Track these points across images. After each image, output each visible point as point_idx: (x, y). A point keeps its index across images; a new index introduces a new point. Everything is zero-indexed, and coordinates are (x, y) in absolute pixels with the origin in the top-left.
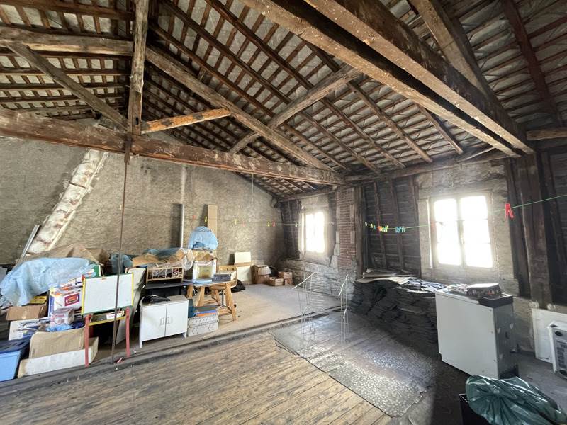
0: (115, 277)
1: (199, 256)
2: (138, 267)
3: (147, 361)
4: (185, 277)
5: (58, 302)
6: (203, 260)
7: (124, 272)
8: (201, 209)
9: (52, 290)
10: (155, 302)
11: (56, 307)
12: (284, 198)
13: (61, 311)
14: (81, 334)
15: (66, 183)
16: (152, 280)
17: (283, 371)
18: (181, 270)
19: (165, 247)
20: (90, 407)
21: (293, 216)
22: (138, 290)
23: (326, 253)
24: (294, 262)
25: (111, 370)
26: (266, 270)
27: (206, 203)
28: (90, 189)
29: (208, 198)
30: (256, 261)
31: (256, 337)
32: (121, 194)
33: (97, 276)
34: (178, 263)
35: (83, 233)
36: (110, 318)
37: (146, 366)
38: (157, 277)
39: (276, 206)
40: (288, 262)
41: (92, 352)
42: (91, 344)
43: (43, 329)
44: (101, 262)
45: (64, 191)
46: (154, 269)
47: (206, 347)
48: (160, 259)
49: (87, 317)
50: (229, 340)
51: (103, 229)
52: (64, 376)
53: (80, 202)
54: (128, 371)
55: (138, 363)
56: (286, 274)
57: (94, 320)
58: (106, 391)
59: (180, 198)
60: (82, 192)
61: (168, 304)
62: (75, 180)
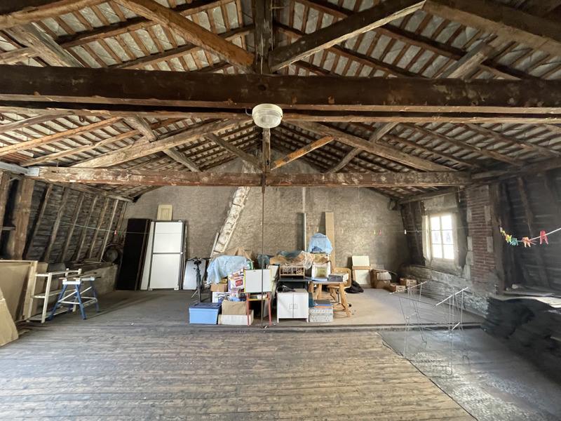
0: (260, 271)
1: (316, 259)
2: (274, 265)
3: (281, 332)
4: (306, 275)
5: (233, 283)
6: (319, 262)
7: (265, 268)
8: (320, 216)
9: (230, 276)
10: (286, 291)
11: (232, 287)
12: (403, 200)
13: (234, 289)
14: (244, 306)
15: (230, 203)
16: (284, 275)
17: (383, 364)
18: (303, 269)
19: (293, 249)
20: (252, 348)
21: (415, 219)
22: (275, 281)
23: (457, 262)
24: (418, 268)
25: (262, 332)
26: (386, 276)
27: (323, 211)
28: (243, 206)
29: (325, 206)
30: (375, 265)
31: (365, 333)
32: (261, 209)
33: (251, 269)
34: (300, 263)
35: (241, 238)
36: (259, 297)
37: (282, 335)
38: (286, 273)
39: (394, 209)
40: (412, 268)
41: (251, 317)
42: (250, 313)
43: (227, 299)
44: (252, 259)
45: (230, 209)
46: (284, 267)
47: (322, 332)
48: (288, 260)
49: (247, 295)
50: (341, 331)
51: (252, 234)
52: (238, 329)
53: (238, 216)
54: (271, 335)
55: (276, 332)
56: (408, 281)
57: (251, 298)
58: (259, 343)
59: (302, 208)
60: (239, 209)
61: (295, 293)
62: (235, 201)
